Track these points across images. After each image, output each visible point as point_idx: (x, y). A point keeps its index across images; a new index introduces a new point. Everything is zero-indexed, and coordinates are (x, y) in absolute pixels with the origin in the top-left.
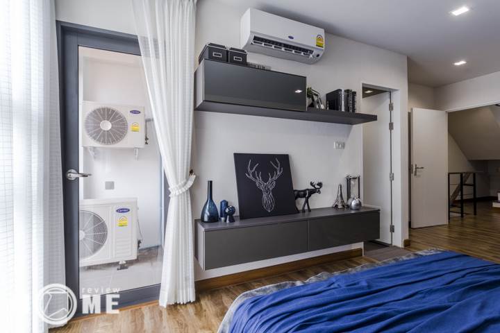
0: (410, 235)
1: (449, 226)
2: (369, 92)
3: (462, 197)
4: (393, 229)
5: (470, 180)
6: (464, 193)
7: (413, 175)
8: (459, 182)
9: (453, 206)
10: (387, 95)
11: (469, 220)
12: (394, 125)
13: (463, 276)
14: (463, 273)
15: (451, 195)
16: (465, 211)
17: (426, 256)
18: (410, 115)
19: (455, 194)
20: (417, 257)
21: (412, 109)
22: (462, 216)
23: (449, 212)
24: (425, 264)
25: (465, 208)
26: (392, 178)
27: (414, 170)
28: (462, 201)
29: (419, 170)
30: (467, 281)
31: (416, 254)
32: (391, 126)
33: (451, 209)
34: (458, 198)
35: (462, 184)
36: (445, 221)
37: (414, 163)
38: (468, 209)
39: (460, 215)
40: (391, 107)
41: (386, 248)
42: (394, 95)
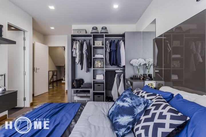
0: (33, 100)
1: (49, 92)
2: (13, 28)
3: (53, 80)
4: (25, 99)
5: (55, 74)
6: (54, 79)
7: (35, 72)
8: (52, 74)
9: (50, 84)
10: (23, 32)
11: (55, 88)
12: (26, 48)
13: (50, 112)
14: (50, 111)
15: (49, 79)
16: (54, 86)
17: (38, 108)
18: (34, 45)
19: (51, 79)
20: (33, 110)
21: (35, 42)
22: (53, 88)
23: (49, 86)
24: (36, 112)
25: (54, 84)
26: (25, 74)
27: (35, 70)
28: (53, 82)
29: (38, 70)
30: (52, 113)
31: (33, 109)
32: (24, 48)
33: (50, 85)
34: (52, 81)
35: (53, 75)
36: (47, 91)
37: (35, 67)
38: (55, 85)
39: (52, 87)
40: (24, 39)
41: (22, 110)
42: (26, 34)
